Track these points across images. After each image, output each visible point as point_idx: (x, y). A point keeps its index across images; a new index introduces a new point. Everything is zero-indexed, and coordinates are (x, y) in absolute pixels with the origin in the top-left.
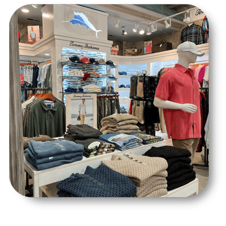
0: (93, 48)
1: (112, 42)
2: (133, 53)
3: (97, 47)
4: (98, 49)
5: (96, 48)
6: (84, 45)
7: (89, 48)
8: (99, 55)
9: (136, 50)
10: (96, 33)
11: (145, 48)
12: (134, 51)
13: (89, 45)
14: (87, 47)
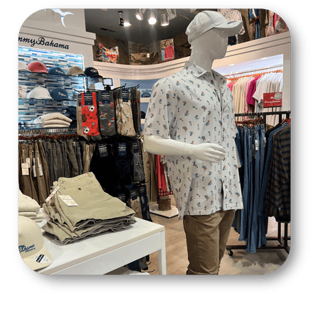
0: (56, 45)
1: (93, 36)
2: (144, 59)
3: (65, 43)
4: (67, 47)
5: (61, 46)
6: (36, 39)
7: (47, 44)
8: (70, 60)
9: (148, 56)
10: (62, 18)
11: (163, 52)
12: (145, 56)
13: (46, 40)
14: (42, 42)
